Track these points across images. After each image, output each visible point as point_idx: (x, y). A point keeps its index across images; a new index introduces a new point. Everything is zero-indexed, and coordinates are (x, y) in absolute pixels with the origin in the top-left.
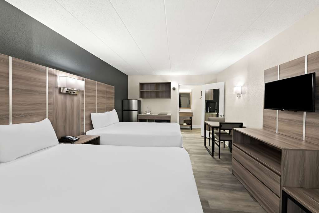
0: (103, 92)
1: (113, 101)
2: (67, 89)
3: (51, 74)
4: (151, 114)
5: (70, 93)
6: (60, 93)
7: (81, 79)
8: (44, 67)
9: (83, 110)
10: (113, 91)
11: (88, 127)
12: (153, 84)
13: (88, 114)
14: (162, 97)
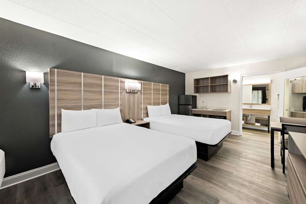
0: (158, 90)
1: (168, 97)
2: (130, 90)
3: (121, 82)
4: (206, 109)
5: (132, 92)
6: (126, 92)
7: (140, 82)
8: (117, 78)
9: (141, 103)
10: (168, 88)
11: (145, 115)
12: (208, 78)
13: (145, 106)
14: (220, 91)
